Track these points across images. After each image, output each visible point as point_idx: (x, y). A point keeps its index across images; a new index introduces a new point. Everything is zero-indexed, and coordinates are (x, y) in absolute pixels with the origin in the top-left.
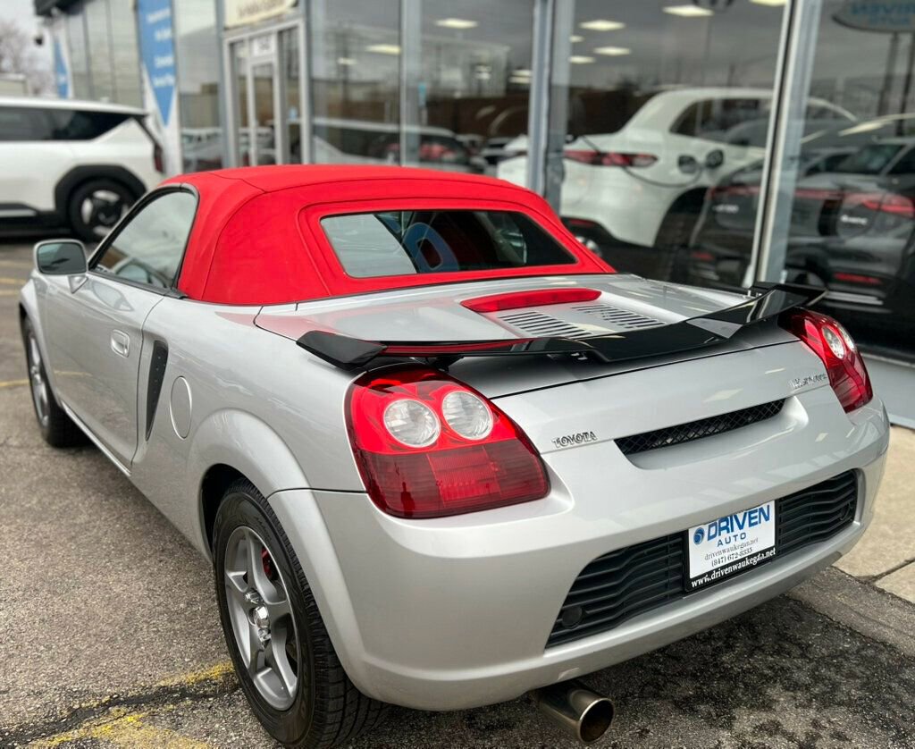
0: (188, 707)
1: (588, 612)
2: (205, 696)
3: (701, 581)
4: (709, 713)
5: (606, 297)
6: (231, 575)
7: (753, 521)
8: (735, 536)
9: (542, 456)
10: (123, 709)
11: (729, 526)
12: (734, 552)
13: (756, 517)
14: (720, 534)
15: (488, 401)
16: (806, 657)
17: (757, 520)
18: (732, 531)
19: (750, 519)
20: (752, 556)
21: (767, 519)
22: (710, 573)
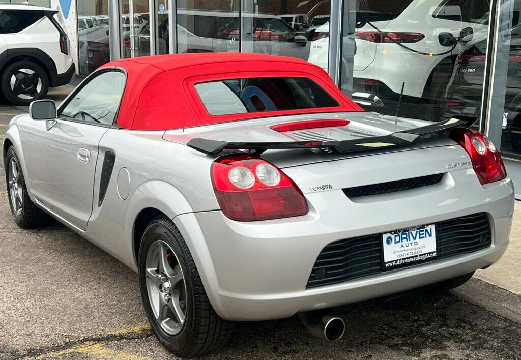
0: (125, 342)
1: (328, 272)
2: (133, 338)
3: (391, 264)
4: (409, 350)
5: (353, 124)
6: (149, 270)
7: (421, 236)
8: (411, 243)
9: (304, 195)
10: (91, 343)
11: (408, 238)
12: (411, 251)
13: (423, 234)
14: (402, 241)
15: (279, 170)
16: (473, 329)
17: (424, 236)
18: (409, 240)
19: (420, 235)
20: (422, 255)
21: (430, 236)
22: (396, 261)
